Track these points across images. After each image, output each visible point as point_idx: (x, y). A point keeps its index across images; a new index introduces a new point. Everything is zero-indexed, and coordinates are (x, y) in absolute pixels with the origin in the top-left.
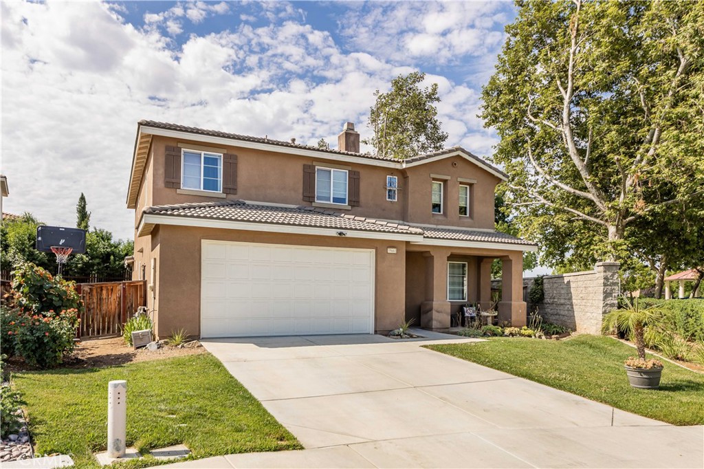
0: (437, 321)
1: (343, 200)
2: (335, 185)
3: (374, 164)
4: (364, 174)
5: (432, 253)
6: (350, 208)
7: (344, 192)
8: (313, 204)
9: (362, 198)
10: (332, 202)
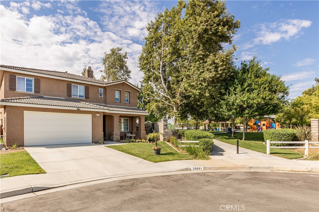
0: (115, 138)
1: (83, 96)
2: (80, 91)
3: (94, 84)
4: (90, 88)
5: (114, 116)
6: (85, 99)
7: (83, 94)
8: (71, 98)
9: (90, 96)
10: (78, 97)
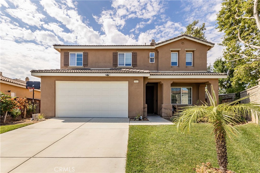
0: (165, 113)
1: (130, 65)
4: (139, 53)
6: (132, 67)
7: (130, 62)
8: (117, 67)
9: (138, 63)
10: (125, 66)
